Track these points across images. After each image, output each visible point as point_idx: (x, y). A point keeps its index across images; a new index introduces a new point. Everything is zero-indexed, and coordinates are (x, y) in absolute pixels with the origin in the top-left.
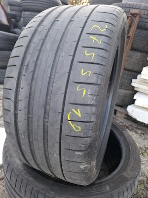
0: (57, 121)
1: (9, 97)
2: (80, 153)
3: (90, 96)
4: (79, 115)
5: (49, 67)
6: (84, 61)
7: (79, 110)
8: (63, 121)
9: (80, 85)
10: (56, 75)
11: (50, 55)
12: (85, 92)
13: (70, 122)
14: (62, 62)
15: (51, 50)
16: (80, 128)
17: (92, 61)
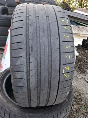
0: (57, 76)
1: (21, 70)
2: (68, 88)
3: (72, 58)
4: (69, 69)
5: (46, 46)
6: (66, 41)
7: (68, 67)
8: (61, 74)
9: (66, 54)
10: (52, 51)
11: (45, 39)
12: (69, 57)
13: (64, 74)
14: (54, 42)
15: (44, 36)
16: (69, 75)
17: (69, 40)
